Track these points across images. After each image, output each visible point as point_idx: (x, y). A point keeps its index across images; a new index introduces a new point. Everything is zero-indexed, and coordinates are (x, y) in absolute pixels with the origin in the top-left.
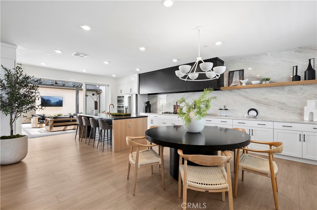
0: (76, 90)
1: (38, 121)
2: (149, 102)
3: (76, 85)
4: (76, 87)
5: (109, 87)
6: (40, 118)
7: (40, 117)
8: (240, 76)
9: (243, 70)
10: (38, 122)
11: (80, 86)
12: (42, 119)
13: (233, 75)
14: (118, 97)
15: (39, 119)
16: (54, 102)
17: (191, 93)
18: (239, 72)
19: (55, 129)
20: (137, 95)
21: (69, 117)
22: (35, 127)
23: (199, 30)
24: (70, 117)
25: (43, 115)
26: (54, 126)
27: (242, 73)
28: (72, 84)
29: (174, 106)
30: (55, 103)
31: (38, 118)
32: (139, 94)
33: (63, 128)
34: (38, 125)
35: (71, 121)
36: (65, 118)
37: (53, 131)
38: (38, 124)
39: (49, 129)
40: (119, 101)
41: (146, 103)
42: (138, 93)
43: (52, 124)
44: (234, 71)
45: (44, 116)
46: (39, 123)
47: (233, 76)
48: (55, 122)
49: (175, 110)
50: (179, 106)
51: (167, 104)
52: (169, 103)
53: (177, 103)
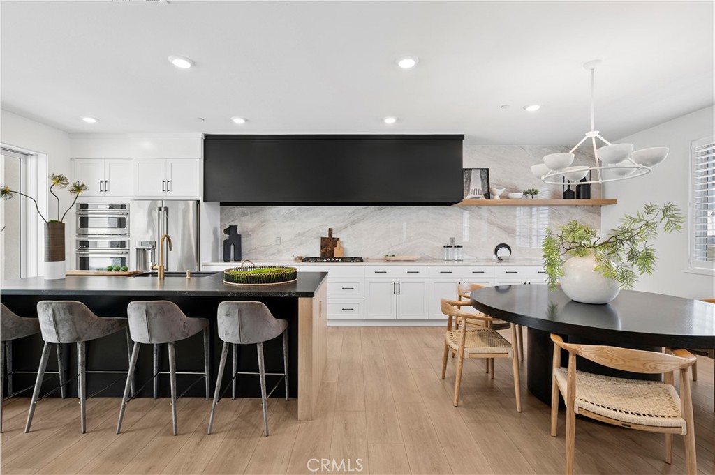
2: (236, 227)
8: (482, 181)
9: (487, 170)
13: (470, 176)
17: (372, 208)
18: (481, 172)
20: (198, 203)
23: (592, 70)
27: (486, 175)
29: (323, 239)
32: (205, 200)
41: (226, 231)
44: (471, 169)
47: (470, 180)
49: (324, 250)
50: (338, 239)
51: (299, 235)
52: (304, 233)
53: (330, 230)
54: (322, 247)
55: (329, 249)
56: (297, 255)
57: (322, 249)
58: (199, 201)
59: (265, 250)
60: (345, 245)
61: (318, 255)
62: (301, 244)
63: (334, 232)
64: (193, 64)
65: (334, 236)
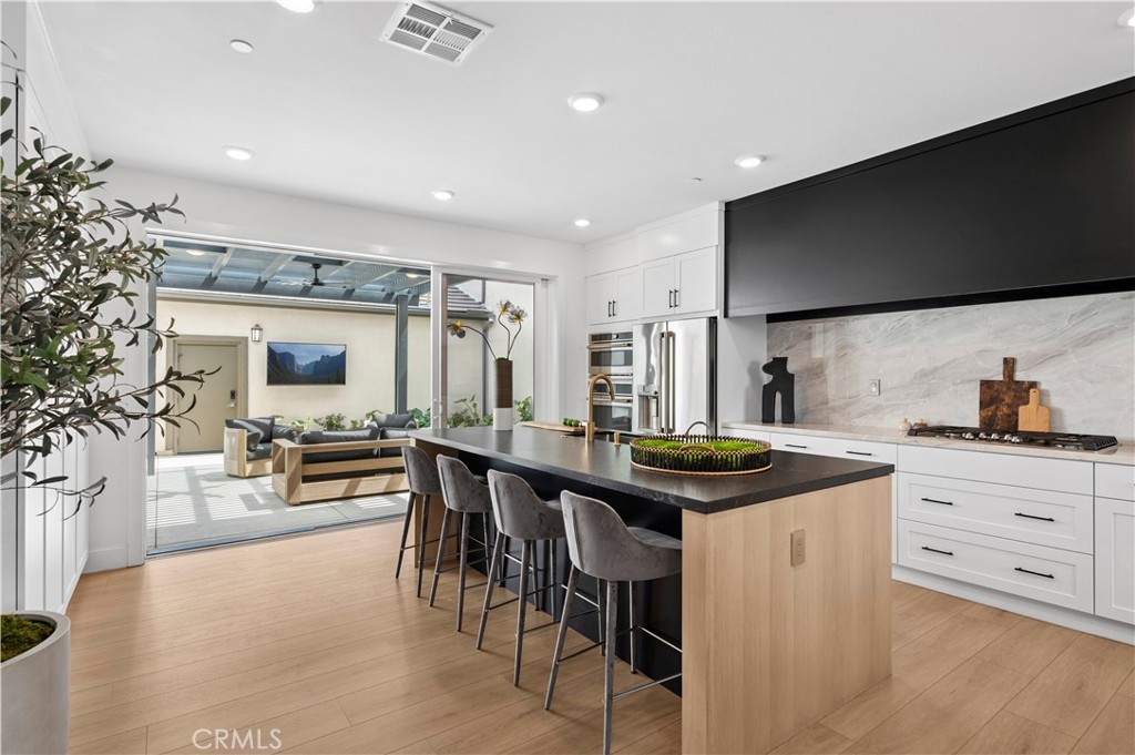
0: (395, 317)
1: (249, 449)
2: (784, 360)
3: (396, 294)
4: (396, 302)
5: (551, 286)
6: (258, 434)
7: (255, 430)
10: (246, 452)
11: (410, 296)
12: (263, 439)
14: (596, 338)
15: (252, 439)
16: (304, 364)
19: (307, 491)
20: (713, 321)
21: (367, 433)
22: (236, 474)
24: (372, 437)
25: (268, 422)
26: (307, 479)
28: (382, 287)
29: (986, 384)
30: (307, 365)
31: (246, 434)
32: (726, 316)
33: (339, 487)
34: (249, 468)
35: (377, 457)
36: (353, 439)
37: (303, 503)
38: (249, 460)
39: (283, 492)
40: (598, 359)
41: (767, 368)
42: (719, 313)
43: (296, 469)
45: (273, 424)
46: (252, 455)
48: (309, 459)
49: (989, 412)
50: (1033, 385)
51: (923, 374)
52: (936, 369)
53: (1009, 364)
54: (983, 405)
55: (1005, 409)
56: (914, 420)
57: (981, 408)
58: (716, 318)
59: (848, 405)
60: (1055, 401)
61: (973, 421)
62: (928, 394)
63: (1018, 366)
64: (602, 99)
65: (1019, 376)
